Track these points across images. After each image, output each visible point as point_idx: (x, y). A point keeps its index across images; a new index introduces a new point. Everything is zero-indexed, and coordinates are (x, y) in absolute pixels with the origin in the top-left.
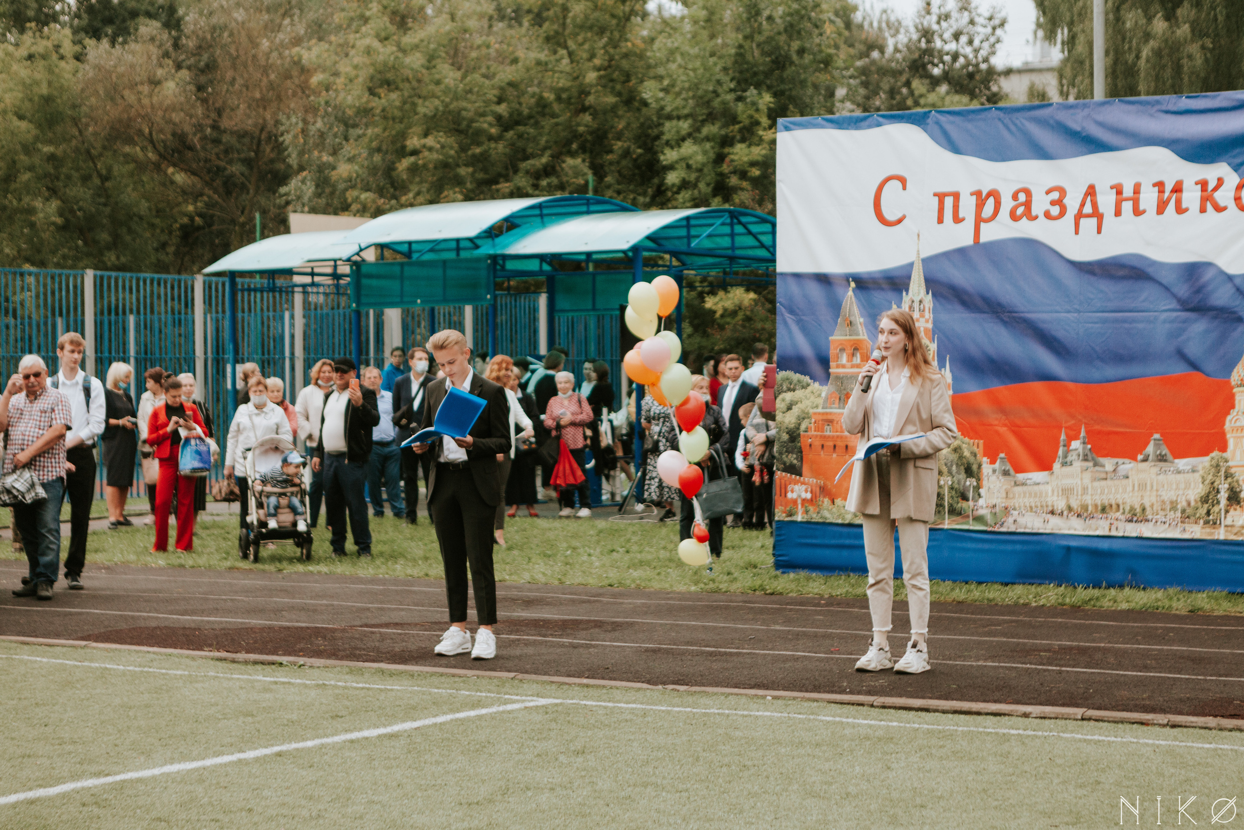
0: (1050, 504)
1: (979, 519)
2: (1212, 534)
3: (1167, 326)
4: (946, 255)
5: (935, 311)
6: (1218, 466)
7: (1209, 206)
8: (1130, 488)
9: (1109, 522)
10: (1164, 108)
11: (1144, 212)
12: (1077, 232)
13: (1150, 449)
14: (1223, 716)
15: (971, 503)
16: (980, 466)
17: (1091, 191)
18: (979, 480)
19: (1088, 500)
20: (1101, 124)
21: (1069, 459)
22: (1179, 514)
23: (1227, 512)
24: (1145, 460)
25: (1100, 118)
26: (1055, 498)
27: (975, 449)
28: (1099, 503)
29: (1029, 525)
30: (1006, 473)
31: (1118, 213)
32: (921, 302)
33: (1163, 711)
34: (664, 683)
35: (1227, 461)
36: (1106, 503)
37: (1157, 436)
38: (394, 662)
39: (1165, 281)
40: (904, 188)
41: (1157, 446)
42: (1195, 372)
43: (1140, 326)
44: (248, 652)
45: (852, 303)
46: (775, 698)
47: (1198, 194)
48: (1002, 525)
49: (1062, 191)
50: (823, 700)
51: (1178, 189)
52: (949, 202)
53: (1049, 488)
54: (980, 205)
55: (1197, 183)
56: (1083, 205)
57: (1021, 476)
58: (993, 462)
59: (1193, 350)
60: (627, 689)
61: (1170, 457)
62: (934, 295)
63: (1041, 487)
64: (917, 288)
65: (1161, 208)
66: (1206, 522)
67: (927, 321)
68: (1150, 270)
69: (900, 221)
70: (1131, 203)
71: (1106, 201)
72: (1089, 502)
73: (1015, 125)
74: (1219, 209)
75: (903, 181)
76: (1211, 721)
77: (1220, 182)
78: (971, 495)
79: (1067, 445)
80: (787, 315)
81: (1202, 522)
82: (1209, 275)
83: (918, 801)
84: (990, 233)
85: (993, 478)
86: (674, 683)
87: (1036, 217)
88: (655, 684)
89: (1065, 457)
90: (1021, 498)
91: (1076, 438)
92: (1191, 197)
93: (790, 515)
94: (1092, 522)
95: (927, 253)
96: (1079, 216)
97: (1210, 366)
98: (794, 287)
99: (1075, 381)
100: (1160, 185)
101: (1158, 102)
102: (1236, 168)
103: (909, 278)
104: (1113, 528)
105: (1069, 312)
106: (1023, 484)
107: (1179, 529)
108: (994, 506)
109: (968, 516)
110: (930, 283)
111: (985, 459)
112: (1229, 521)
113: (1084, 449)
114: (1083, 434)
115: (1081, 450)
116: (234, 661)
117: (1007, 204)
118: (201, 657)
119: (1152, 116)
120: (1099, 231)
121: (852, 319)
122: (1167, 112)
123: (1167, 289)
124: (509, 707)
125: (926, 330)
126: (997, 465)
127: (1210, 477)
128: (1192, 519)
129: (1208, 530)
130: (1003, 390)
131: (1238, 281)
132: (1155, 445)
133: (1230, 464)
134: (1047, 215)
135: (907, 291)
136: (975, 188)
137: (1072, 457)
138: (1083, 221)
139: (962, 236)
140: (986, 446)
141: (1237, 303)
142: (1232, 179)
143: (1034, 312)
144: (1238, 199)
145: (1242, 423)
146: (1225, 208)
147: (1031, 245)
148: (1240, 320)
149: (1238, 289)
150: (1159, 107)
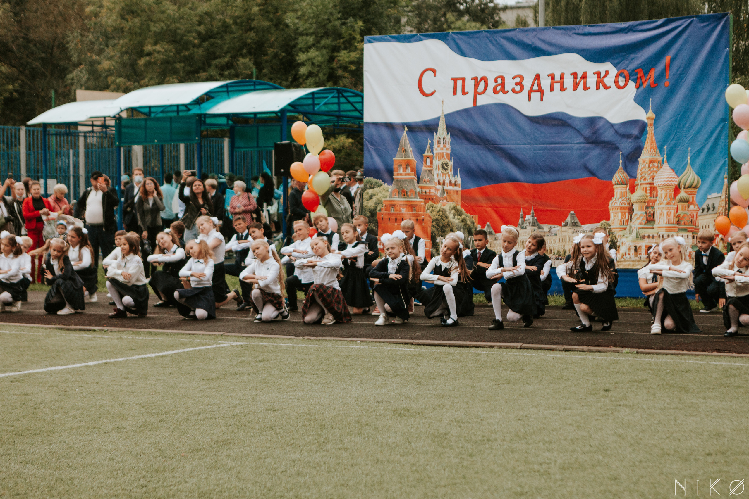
3: (578, 152)
4: (458, 113)
5: (452, 144)
7: (601, 86)
8: (557, 241)
10: (577, 32)
11: (566, 89)
12: (529, 100)
13: (569, 219)
14: (592, 346)
17: (537, 77)
20: (543, 41)
21: (525, 225)
24: (566, 225)
25: (542, 37)
27: (473, 219)
31: (552, 90)
32: (444, 139)
33: (562, 344)
34: (303, 336)
35: (610, 225)
37: (572, 212)
38: (157, 329)
39: (577, 127)
40: (435, 75)
41: (572, 218)
42: (593, 177)
43: (564, 152)
44: (75, 325)
45: (405, 139)
46: (361, 341)
47: (595, 79)
49: (521, 77)
50: (387, 342)
51: (584, 76)
52: (459, 83)
54: (477, 85)
55: (594, 74)
56: (533, 85)
59: (592, 165)
60: (283, 339)
61: (579, 223)
62: (451, 135)
64: (442, 131)
65: (575, 88)
67: (447, 149)
68: (569, 121)
69: (432, 94)
70: (559, 84)
71: (546, 83)
73: (496, 41)
74: (606, 88)
75: (434, 71)
76: (585, 348)
77: (607, 73)
79: (524, 217)
80: (370, 147)
82: (601, 123)
84: (482, 101)
86: (308, 336)
87: (507, 92)
88: (299, 336)
89: (523, 224)
91: (529, 213)
92: (592, 81)
95: (446, 112)
96: (531, 91)
97: (601, 173)
98: (373, 131)
99: (528, 182)
100: (575, 75)
101: (573, 29)
102: (615, 66)
103: (438, 125)
105: (525, 144)
110: (450, 128)
113: (533, 219)
114: (532, 211)
115: (531, 220)
116: (68, 330)
117: (491, 84)
118: (50, 328)
119: (570, 36)
120: (542, 100)
121: (406, 148)
122: (578, 34)
123: (578, 131)
124: (222, 345)
125: (447, 154)
130: (489, 187)
131: (616, 127)
132: (571, 217)
133: (611, 227)
134: (514, 91)
135: (436, 132)
136: (474, 76)
137: (526, 224)
138: (533, 94)
139: (467, 102)
140: (479, 218)
141: (616, 139)
142: (614, 71)
143: (506, 144)
144: (616, 82)
145: (618, 205)
146: (610, 87)
147: (505, 108)
148: (617, 148)
149: (616, 132)
150: (574, 31)
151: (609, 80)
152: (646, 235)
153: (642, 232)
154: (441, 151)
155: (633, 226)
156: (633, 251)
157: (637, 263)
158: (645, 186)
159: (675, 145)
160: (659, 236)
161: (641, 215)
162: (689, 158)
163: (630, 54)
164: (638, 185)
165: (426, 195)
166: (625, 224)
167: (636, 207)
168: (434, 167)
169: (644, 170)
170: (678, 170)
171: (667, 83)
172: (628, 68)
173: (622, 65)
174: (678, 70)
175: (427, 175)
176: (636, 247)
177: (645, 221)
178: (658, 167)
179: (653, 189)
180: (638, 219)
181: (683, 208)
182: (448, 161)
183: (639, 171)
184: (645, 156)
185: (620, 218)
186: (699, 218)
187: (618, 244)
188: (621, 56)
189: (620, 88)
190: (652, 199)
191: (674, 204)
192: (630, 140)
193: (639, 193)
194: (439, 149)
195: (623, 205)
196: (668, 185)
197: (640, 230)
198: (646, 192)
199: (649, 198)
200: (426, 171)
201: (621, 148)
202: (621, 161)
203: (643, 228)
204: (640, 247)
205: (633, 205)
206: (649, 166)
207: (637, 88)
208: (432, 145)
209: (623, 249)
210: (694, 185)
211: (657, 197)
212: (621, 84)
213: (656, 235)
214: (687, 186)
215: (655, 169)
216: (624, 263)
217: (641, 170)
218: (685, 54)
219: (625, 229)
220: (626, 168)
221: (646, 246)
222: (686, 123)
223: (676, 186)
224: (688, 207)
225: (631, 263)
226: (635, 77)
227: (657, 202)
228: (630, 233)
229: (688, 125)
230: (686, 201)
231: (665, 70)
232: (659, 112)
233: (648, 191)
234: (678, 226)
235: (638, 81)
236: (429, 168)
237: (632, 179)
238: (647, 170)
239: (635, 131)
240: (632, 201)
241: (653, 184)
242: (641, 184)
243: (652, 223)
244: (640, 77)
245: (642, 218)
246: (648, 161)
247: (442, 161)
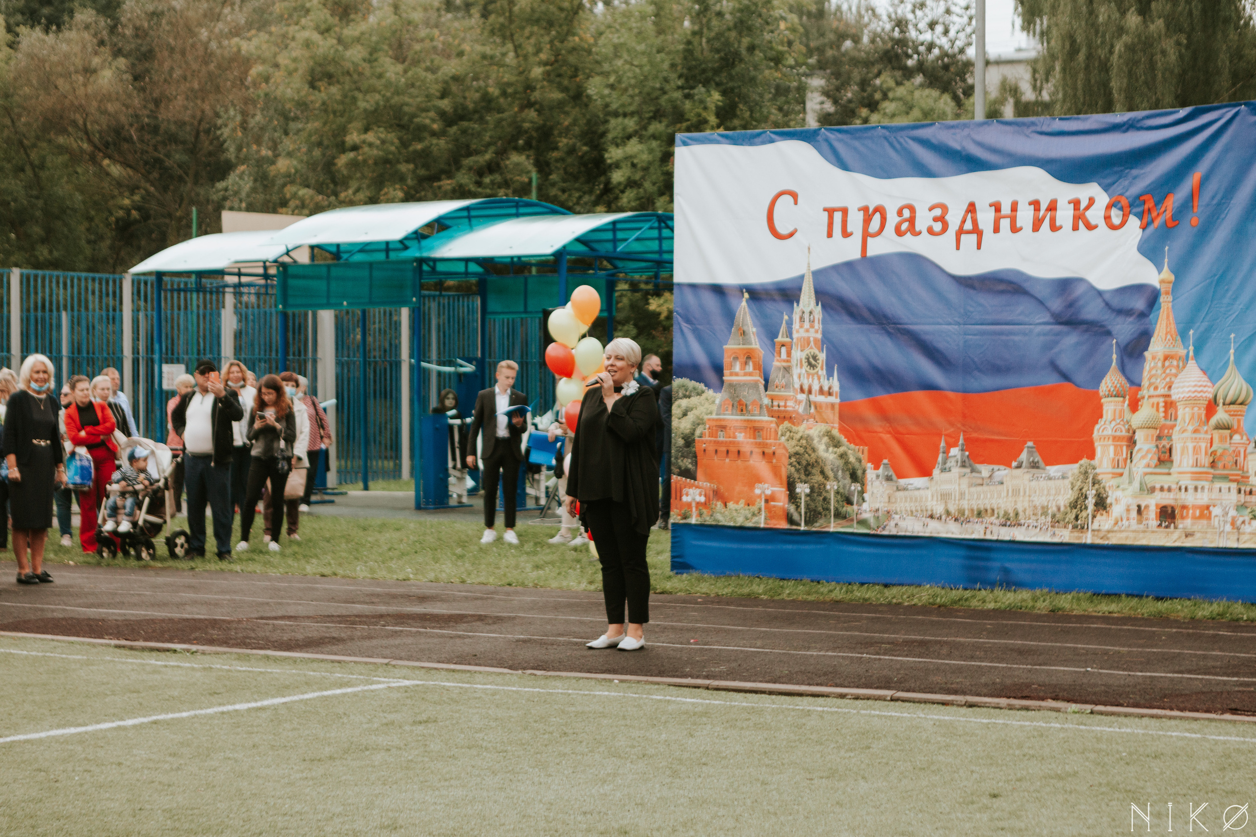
0: (929, 508)
1: (863, 522)
2: (1080, 538)
3: (1042, 338)
4: (835, 268)
5: (824, 322)
6: (1086, 472)
7: (1081, 225)
8: (1004, 494)
9: (984, 526)
10: (1039, 129)
11: (1021, 229)
12: (958, 248)
13: (1024, 456)
14: (1015, 698)
15: (855, 507)
16: (864, 471)
17: (972, 208)
18: (863, 485)
19: (965, 505)
20: (980, 144)
21: (948, 465)
22: (1049, 519)
23: (1094, 517)
24: (1019, 467)
25: (978, 138)
26: (934, 503)
27: (860, 455)
28: (975, 508)
29: (910, 529)
30: (888, 479)
31: (996, 230)
32: (811, 313)
33: (964, 693)
34: (524, 669)
35: (1094, 468)
36: (982, 508)
37: (1030, 444)
38: (281, 649)
39: (1039, 296)
40: (796, 203)
41: (1030, 453)
42: (1066, 383)
43: (1016, 338)
44: (146, 640)
45: (745, 313)
46: (621, 681)
47: (1071, 212)
48: (884, 529)
49: (944, 208)
50: (664, 683)
51: (1052, 207)
52: (838, 216)
53: (929, 493)
54: (867, 220)
55: (1069, 203)
56: (964, 221)
57: (902, 482)
58: (877, 468)
59: (1066, 362)
60: (489, 674)
61: (1042, 464)
62: (823, 307)
63: (921, 492)
64: (807, 300)
65: (1037, 226)
66: (1075, 527)
67: (817, 332)
68: (1027, 286)
69: (791, 235)
70: (1008, 220)
71: (986, 218)
72: (966, 507)
73: (901, 143)
74: (1090, 227)
75: (794, 196)
76: (1003, 701)
77: (1092, 201)
78: (855, 499)
79: (947, 452)
80: (684, 325)
81: (1070, 526)
82: (1080, 290)
83: (704, 760)
84: (877, 247)
85: (877, 483)
86: (533, 668)
87: (920, 233)
88: (516, 669)
89: (945, 463)
90: (902, 503)
91: (955, 445)
92: (1065, 215)
93: (685, 518)
94: (969, 526)
95: (815, 267)
96: (960, 232)
97: (1080, 377)
98: (690, 297)
99: (955, 391)
100: (1036, 204)
101: (1033, 124)
102: (1106, 188)
103: (800, 289)
104: (988, 532)
105: (950, 324)
106: (905, 489)
107: (1049, 533)
108: (877, 510)
109: (852, 520)
110: (821, 295)
111: (869, 465)
112: (1095, 526)
113: (962, 455)
114: (961, 441)
115: (959, 457)
116: (132, 648)
117: (892, 220)
118: (102, 645)
119: (1029, 137)
120: (979, 247)
121: (745, 328)
122: (1042, 133)
123: (1041, 302)
124: (374, 687)
125: (816, 340)
126: (880, 471)
127: (1079, 483)
128: (1062, 523)
129: (1076, 534)
130: (886, 398)
131: (1107, 297)
132: (1029, 452)
133: (1098, 471)
134: (930, 231)
135: (798, 302)
136: (862, 204)
137: (951, 463)
138: (963, 237)
139: (849, 250)
140: (871, 453)
141: (1106, 317)
142: (1103, 199)
143: (916, 324)
144: (1107, 218)
145: (1109, 432)
146: (1096, 227)
147: (914, 260)
148: (1109, 333)
149: (1107, 304)
150: (1033, 128)
151: (1095, 215)
152: (1158, 486)
153: (1151, 481)
154: (806, 335)
155: (1134, 469)
156: (1134, 514)
157: (1141, 535)
158: (1155, 400)
159: (1208, 330)
160: (1180, 489)
161: (1148, 451)
162: (1232, 351)
163: (1131, 168)
164: (1143, 398)
165: (779, 411)
166: (1120, 466)
167: (1139, 436)
168: (794, 362)
169: (1154, 372)
170: (1213, 373)
171: (1194, 221)
172: (1128, 194)
173: (1118, 188)
174: (1213, 198)
175: (780, 375)
176: (1139, 507)
177: (1155, 461)
178: (1178, 366)
179: (1170, 405)
180: (1143, 457)
181: (1222, 439)
182: (817, 352)
183: (1145, 374)
184: (1157, 347)
185: (1112, 455)
186: (1250, 457)
187: (1109, 501)
188: (1116, 173)
189: (1113, 227)
190: (1168, 423)
191: (1206, 432)
192: (1131, 319)
193: (1145, 412)
194: (802, 330)
195: (1118, 433)
196: (1195, 399)
197: (1147, 477)
198: (1158, 410)
199: (1163, 422)
200: (779, 369)
201: (1114, 333)
202: (1114, 356)
203: (1151, 474)
204: (1147, 507)
205: (1134, 432)
206: (1163, 366)
207: (1144, 228)
208: (790, 324)
209: (1117, 510)
210: (1240, 401)
211: (1176, 419)
212: (1116, 221)
213: (1174, 486)
214: (1228, 400)
215: (1174, 371)
216: (1119, 535)
217: (1150, 371)
218: (1227, 170)
219: (1121, 475)
220: (1123, 368)
221: (1157, 505)
222: (1227, 290)
223: (1210, 401)
224: (1231, 438)
225: (1131, 535)
226: (1140, 209)
227: (1177, 428)
228: (1130, 483)
229: (1230, 293)
230: (1228, 428)
231: (1192, 196)
232: (1180, 270)
233: (1162, 409)
234: (1212, 471)
235: (1146, 216)
236: (785, 364)
237: (1134, 388)
238: (1159, 372)
239: (1140, 304)
240: (1134, 427)
241: (1169, 396)
242: (1150, 397)
243: (1168, 465)
244: (1149, 210)
245: (1150, 456)
246: (1161, 356)
247: (807, 351)
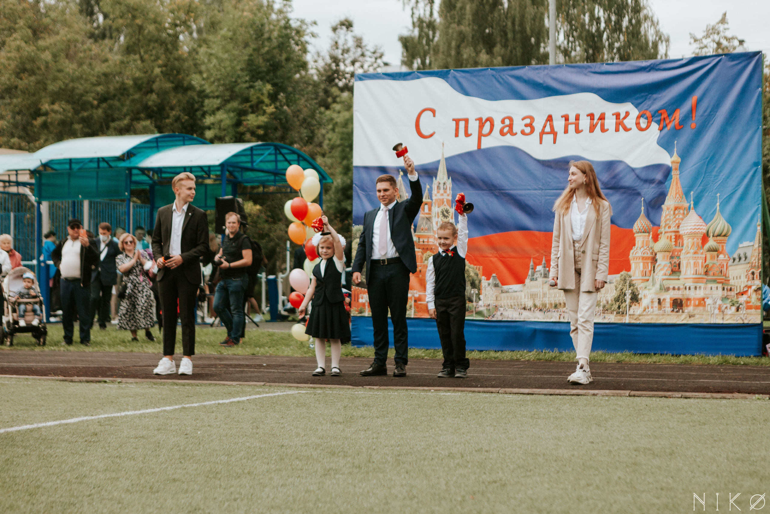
0: (523, 303)
1: (479, 313)
2: (621, 319)
4: (460, 156)
5: (453, 189)
6: (625, 279)
7: (621, 128)
9: (559, 313)
10: (593, 70)
11: (582, 131)
12: (541, 143)
15: (474, 304)
16: (480, 281)
17: (550, 118)
18: (479, 290)
19: (547, 301)
20: (555, 79)
21: (535, 276)
22: (601, 308)
23: (630, 306)
25: (554, 75)
26: (526, 300)
27: (477, 271)
28: (553, 303)
29: (510, 316)
30: (496, 286)
31: (566, 131)
32: (444, 184)
35: (630, 277)
36: (558, 302)
40: (434, 116)
45: (401, 184)
47: (614, 121)
48: (493, 317)
49: (532, 119)
51: (602, 117)
52: (462, 124)
53: (523, 294)
54: (481, 126)
55: (613, 115)
56: (545, 127)
57: (505, 287)
58: (488, 279)
62: (453, 180)
63: (518, 293)
64: (442, 175)
65: (592, 129)
66: (618, 313)
67: (448, 195)
69: (431, 136)
70: (574, 126)
71: (559, 125)
72: (547, 302)
73: (503, 79)
74: (626, 129)
75: (433, 111)
77: (627, 114)
78: (474, 299)
79: (534, 268)
80: (360, 192)
81: (615, 312)
82: (620, 168)
84: (487, 143)
85: (488, 288)
87: (516, 134)
89: (533, 275)
90: (505, 300)
91: (540, 264)
92: (610, 122)
93: (361, 313)
94: (549, 313)
95: (447, 155)
96: (543, 133)
97: (621, 221)
98: (364, 175)
99: (539, 230)
100: (592, 116)
101: (589, 67)
102: (637, 106)
103: (437, 169)
104: (562, 317)
105: (536, 189)
106: (507, 292)
107: (601, 317)
108: (489, 305)
109: (472, 312)
110: (451, 172)
111: (483, 277)
112: (631, 312)
113: (544, 270)
114: (544, 262)
115: (542, 271)
117: (498, 126)
119: (586, 75)
120: (555, 142)
122: (595, 73)
125: (448, 200)
126: (491, 281)
127: (620, 286)
128: (609, 311)
129: (619, 317)
130: (495, 236)
131: (637, 172)
133: (632, 278)
134: (523, 132)
135: (436, 177)
136: (478, 116)
137: (537, 275)
138: (545, 136)
139: (470, 145)
140: (484, 270)
141: (637, 184)
142: (634, 112)
143: (514, 190)
144: (638, 124)
145: (639, 254)
146: (630, 129)
147: (513, 150)
148: (639, 194)
149: (638, 176)
150: (589, 70)
151: (630, 122)
152: (671, 287)
153: (667, 284)
154: (441, 197)
155: (656, 277)
156: (656, 304)
157: (661, 317)
158: (669, 234)
159: (702, 191)
160: (686, 288)
161: (665, 266)
162: (718, 204)
163: (653, 94)
164: (661, 233)
165: (423, 245)
166: (647, 276)
167: (659, 257)
168: (433, 214)
169: (668, 217)
170: (706, 217)
171: (693, 125)
172: (651, 109)
173: (644, 106)
174: (705, 111)
175: (424, 223)
176: (659, 300)
177: (670, 272)
178: (684, 214)
179: (678, 237)
180: (661, 269)
181: (712, 258)
182: (448, 208)
183: (663, 218)
184: (670, 202)
185: (641, 268)
186: (730, 268)
187: (640, 297)
188: (642, 97)
189: (641, 130)
190: (678, 248)
191: (702, 253)
192: (653, 185)
193: (663, 242)
194: (438, 195)
195: (645, 255)
196: (695, 233)
197: (664, 282)
198: (671, 240)
199: (674, 247)
200: (424, 218)
201: (642, 194)
202: (643, 208)
203: (667, 279)
204: (664, 300)
205: (656, 254)
206: (674, 213)
207: (661, 130)
208: (430, 190)
209: (645, 302)
210: (723, 234)
211: (682, 246)
212: (643, 125)
213: (681, 287)
214: (716, 234)
215: (681, 216)
216: (646, 317)
217: (666, 217)
218: (713, 94)
219: (648, 280)
220: (648, 216)
221: (671, 299)
222: (715, 167)
223: (704, 235)
224: (718, 256)
225: (655, 317)
226: (659, 118)
227: (683, 252)
228: (653, 285)
229: (716, 169)
230: (715, 250)
231: (691, 111)
232: (685, 155)
233: (673, 240)
234: (706, 277)
235: (662, 122)
236: (427, 216)
237: (655, 227)
238: (672, 217)
239: (659, 176)
240: (656, 251)
241: (678, 232)
242: (665, 232)
243: (678, 274)
244: (664, 119)
245: (666, 268)
246: (673, 207)
247: (442, 207)
